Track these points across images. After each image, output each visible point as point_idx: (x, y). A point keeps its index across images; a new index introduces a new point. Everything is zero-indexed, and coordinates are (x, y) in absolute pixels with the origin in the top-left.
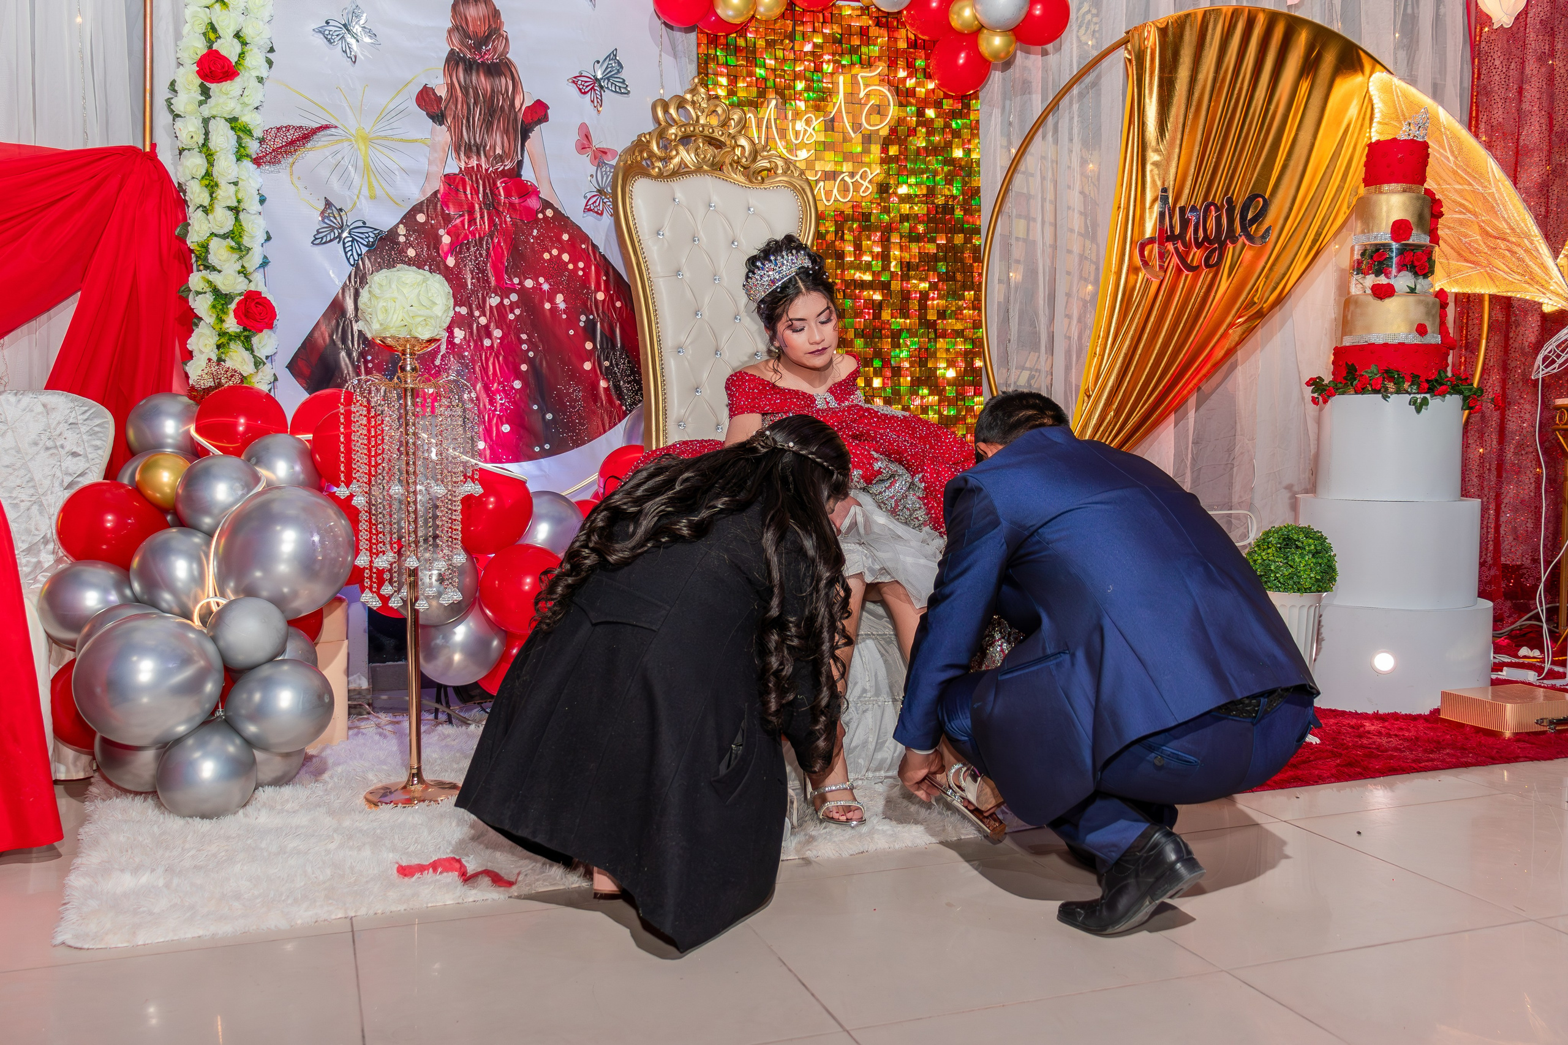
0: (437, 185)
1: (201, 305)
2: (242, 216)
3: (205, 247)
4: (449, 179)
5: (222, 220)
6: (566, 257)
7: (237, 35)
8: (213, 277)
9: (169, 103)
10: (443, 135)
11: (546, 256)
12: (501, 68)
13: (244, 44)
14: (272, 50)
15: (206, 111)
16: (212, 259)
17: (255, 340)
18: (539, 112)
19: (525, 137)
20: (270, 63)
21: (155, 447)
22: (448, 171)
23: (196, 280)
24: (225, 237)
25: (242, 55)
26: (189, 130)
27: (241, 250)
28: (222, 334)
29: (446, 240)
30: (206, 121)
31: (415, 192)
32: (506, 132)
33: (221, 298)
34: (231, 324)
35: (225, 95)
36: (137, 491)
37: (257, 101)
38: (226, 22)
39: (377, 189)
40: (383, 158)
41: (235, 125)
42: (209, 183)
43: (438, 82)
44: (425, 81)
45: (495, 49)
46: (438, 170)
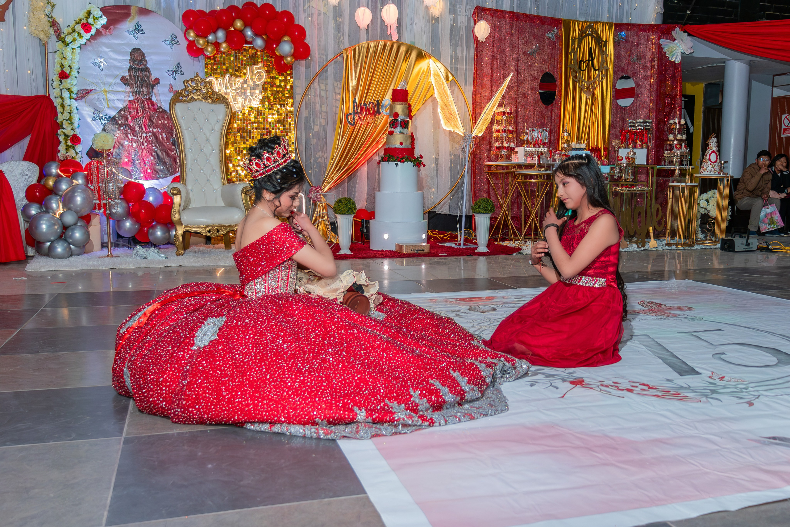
0: (127, 103)
1: (61, 138)
2: (72, 114)
3: (62, 123)
4: (130, 101)
5: (67, 116)
6: (166, 122)
7: (69, 66)
8: (64, 131)
9: (52, 85)
10: (128, 89)
11: (160, 122)
12: (146, 69)
13: (71, 68)
14: (79, 69)
15: (61, 87)
16: (64, 126)
17: (76, 147)
18: (157, 81)
19: (153, 89)
20: (78, 72)
21: (50, 175)
22: (130, 99)
23: (60, 132)
24: (67, 120)
25: (70, 72)
26: (57, 92)
27: (72, 124)
28: (67, 146)
29: (130, 118)
30: (61, 90)
31: (121, 105)
32: (147, 87)
33: (66, 136)
34: (69, 143)
35: (67, 83)
36: (45, 186)
37: (75, 83)
38: (66, 63)
39: (110, 106)
40: (111, 96)
41: (69, 90)
42: (63, 106)
43: (127, 74)
44: (123, 74)
45: (143, 64)
46: (127, 99)
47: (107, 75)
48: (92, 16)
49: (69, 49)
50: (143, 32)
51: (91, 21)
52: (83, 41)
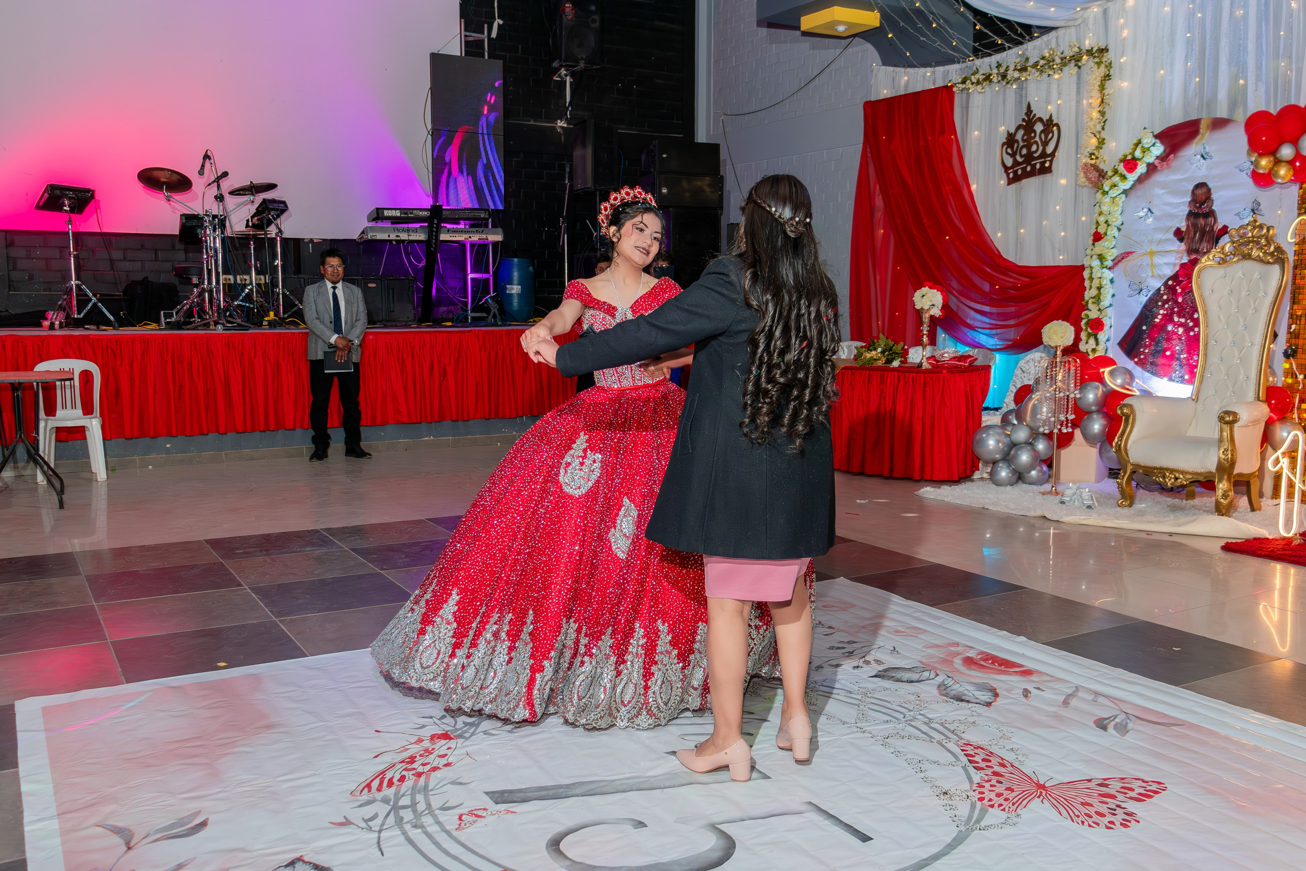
0: (1177, 268)
1: (1084, 324)
2: (1102, 290)
3: (1087, 302)
4: (1183, 265)
5: (1094, 292)
7: (1106, 222)
8: (1089, 313)
10: (1183, 246)
12: (1211, 214)
13: (1109, 225)
14: (1122, 224)
15: (1093, 252)
16: (1090, 306)
17: (1098, 336)
18: (1224, 230)
19: (1217, 242)
20: (1119, 230)
22: (1182, 262)
24: (1094, 298)
25: (1108, 230)
27: (1100, 302)
28: (1089, 333)
29: (1179, 291)
30: (1093, 257)
31: (1169, 272)
32: (1209, 242)
33: (1089, 320)
34: (1091, 330)
35: (1100, 246)
37: (1112, 246)
38: (1102, 219)
39: (1155, 274)
40: (1158, 260)
41: (1101, 258)
42: (1091, 279)
43: (1183, 226)
44: (1178, 225)
45: (1207, 206)
46: (1179, 262)
47: (1157, 230)
48: (1140, 145)
49: (1107, 199)
50: (1211, 158)
51: (1138, 154)
52: (1127, 185)
